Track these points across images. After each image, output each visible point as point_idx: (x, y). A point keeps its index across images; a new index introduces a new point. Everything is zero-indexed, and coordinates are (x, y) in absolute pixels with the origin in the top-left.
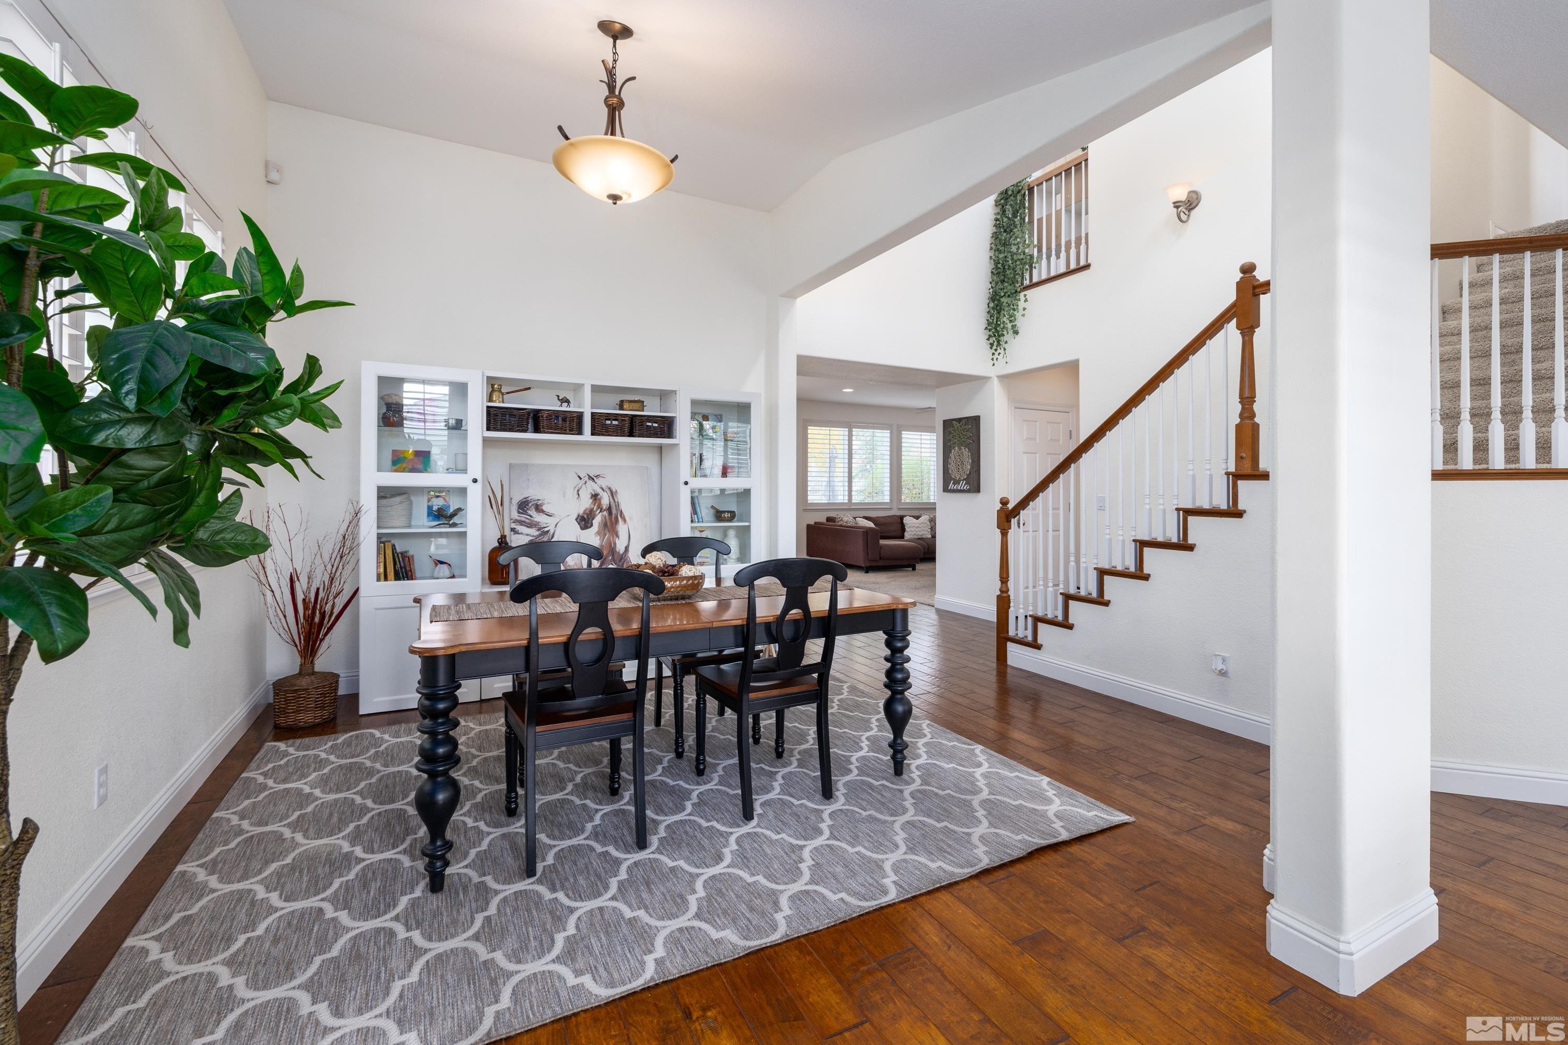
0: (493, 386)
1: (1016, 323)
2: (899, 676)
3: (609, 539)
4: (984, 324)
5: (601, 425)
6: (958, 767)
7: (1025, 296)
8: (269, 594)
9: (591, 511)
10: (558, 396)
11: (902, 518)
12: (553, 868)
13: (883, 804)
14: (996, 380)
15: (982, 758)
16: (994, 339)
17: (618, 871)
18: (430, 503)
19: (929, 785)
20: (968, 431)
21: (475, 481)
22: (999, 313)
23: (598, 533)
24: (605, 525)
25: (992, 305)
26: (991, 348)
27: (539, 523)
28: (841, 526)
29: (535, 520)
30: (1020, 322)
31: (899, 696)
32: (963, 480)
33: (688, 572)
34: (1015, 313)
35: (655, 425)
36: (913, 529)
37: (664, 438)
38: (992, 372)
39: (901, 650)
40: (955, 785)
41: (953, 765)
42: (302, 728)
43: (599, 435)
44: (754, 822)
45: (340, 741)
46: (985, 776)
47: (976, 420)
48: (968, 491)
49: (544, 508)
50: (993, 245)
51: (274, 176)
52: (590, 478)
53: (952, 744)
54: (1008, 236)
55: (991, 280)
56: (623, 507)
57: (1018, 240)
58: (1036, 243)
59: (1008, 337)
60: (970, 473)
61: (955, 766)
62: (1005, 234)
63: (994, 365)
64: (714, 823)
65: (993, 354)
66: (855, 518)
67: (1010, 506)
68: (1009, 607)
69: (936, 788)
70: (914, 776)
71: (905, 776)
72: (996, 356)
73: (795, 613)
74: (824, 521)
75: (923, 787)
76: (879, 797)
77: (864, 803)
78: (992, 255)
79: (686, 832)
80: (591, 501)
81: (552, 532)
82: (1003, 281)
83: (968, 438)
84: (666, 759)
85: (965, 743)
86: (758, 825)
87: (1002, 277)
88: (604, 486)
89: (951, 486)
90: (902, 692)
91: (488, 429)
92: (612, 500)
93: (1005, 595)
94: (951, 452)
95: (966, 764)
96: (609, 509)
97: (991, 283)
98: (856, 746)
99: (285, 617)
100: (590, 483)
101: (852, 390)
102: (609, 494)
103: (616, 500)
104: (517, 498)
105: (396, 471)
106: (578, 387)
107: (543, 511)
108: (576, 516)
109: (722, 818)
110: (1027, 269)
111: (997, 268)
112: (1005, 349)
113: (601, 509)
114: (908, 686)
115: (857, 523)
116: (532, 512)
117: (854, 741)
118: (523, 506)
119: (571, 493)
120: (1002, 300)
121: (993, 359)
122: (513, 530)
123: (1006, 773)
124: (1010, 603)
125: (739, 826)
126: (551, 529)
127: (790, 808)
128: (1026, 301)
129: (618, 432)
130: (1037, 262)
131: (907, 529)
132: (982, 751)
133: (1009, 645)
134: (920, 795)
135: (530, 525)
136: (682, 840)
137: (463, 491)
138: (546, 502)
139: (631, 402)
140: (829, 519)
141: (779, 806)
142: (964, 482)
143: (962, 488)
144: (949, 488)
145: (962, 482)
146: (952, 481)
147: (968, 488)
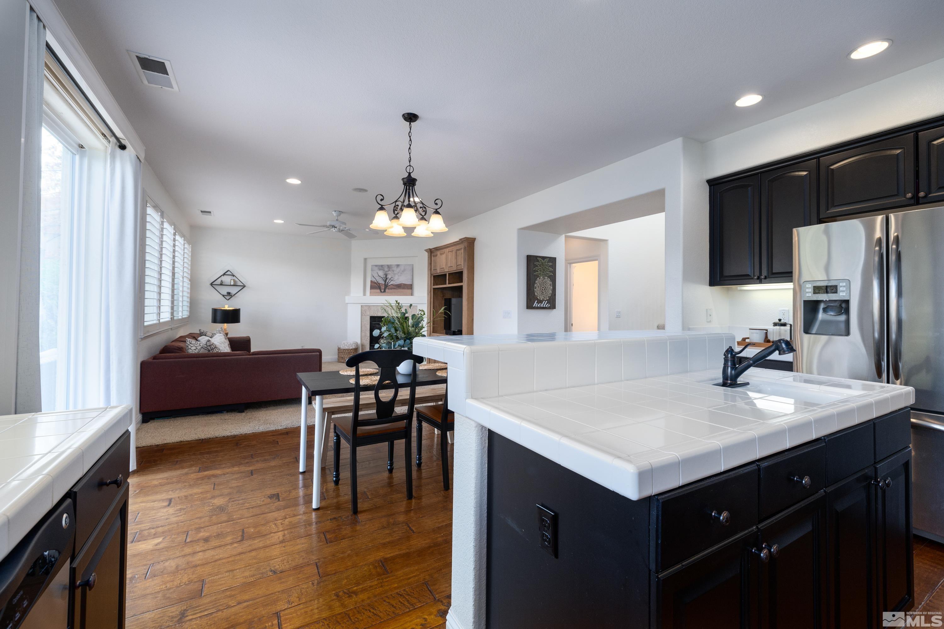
20: (550, 266)
47: (553, 260)
48: (548, 308)
60: (551, 296)
83: (550, 272)
89: (536, 304)
94: (536, 279)
142: (546, 302)
143: (544, 306)
144: (534, 306)
145: (544, 301)
146: (536, 301)
147: (549, 306)
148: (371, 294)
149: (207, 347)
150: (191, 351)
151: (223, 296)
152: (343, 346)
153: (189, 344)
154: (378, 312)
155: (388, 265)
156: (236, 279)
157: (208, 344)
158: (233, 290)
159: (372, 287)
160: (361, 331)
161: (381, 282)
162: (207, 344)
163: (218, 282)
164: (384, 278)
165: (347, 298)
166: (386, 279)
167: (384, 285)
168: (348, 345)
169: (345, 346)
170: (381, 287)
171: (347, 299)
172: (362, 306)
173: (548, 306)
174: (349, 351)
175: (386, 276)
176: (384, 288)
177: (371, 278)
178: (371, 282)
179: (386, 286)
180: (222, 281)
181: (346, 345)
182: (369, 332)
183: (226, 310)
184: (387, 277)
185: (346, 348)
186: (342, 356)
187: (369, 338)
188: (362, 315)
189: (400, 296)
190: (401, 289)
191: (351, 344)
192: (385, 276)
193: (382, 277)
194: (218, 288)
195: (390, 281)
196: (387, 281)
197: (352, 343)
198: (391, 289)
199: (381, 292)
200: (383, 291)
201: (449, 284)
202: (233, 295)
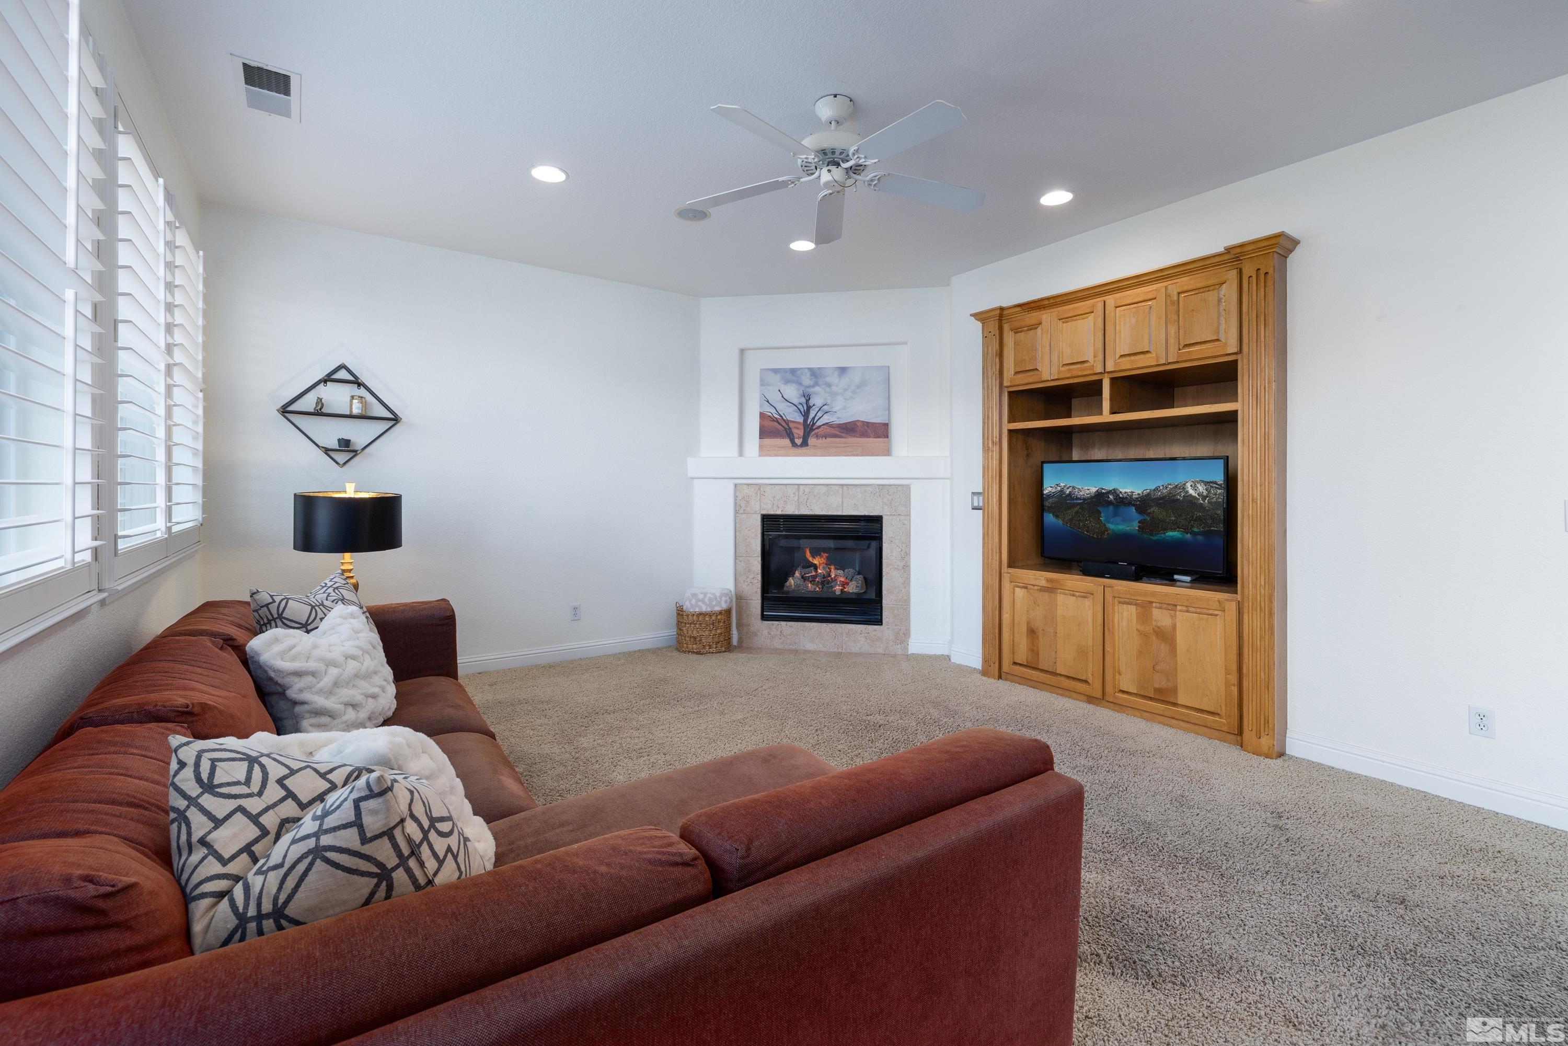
148: (763, 451)
149: (367, 849)
150: (212, 867)
151: (327, 451)
152: (693, 601)
153: (193, 789)
154: (785, 502)
155: (810, 369)
156: (369, 398)
157: (372, 823)
158: (359, 433)
159: (764, 433)
160: (736, 558)
161: (794, 416)
162: (367, 820)
163: (308, 403)
164: (800, 407)
165: (691, 461)
166: (809, 408)
167: (801, 427)
168: (707, 600)
169: (700, 603)
170: (794, 431)
171: (693, 467)
172: (736, 485)
174: (714, 618)
175: (807, 401)
176: (801, 433)
177: (761, 406)
178: (762, 416)
179: (809, 429)
180: (320, 400)
181: (703, 601)
182: (760, 559)
183: (350, 499)
184: (811, 403)
185: (704, 609)
186: (695, 634)
187: (759, 577)
188: (736, 512)
189: (853, 455)
190: (854, 436)
191: (716, 599)
192: (803, 400)
193: (796, 401)
194: (304, 423)
195: (819, 414)
196: (812, 415)
197: (718, 594)
198: (826, 436)
199: (794, 444)
200: (799, 441)
201: (1113, 412)
202: (359, 447)
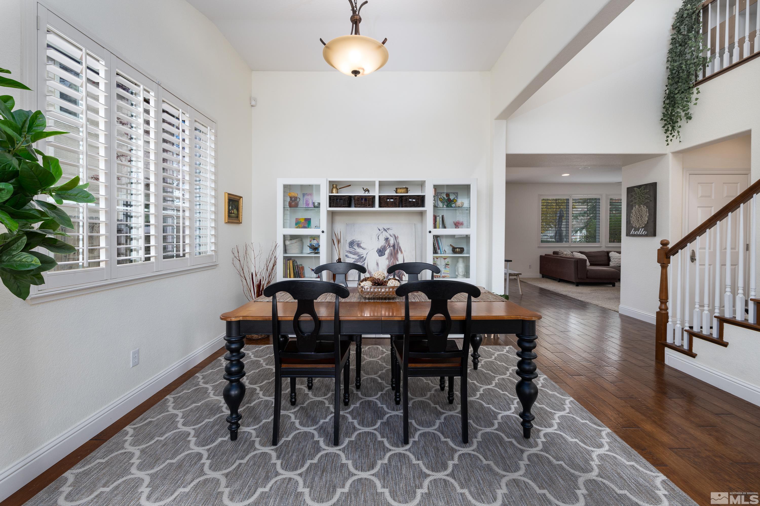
0: (333, 185)
1: (689, 111)
2: (527, 367)
3: (393, 261)
4: (660, 116)
5: (384, 202)
6: (580, 443)
7: (698, 89)
8: (244, 281)
9: (385, 247)
10: (363, 188)
11: (608, 253)
12: (287, 444)
13: (503, 458)
14: (670, 156)
15: (605, 440)
16: (669, 126)
17: (315, 456)
18: (311, 243)
19: (547, 452)
20: (646, 194)
21: (323, 232)
22: (673, 106)
23: (388, 258)
24: (391, 254)
25: (667, 101)
26: (666, 133)
27: (359, 252)
28: (561, 257)
29: (357, 251)
30: (693, 110)
31: (527, 382)
32: (642, 228)
33: (390, 283)
34: (689, 104)
35: (414, 200)
36: (616, 260)
37: (419, 207)
38: (668, 150)
39: (530, 349)
40: (570, 459)
41: (576, 440)
42: (254, 340)
43: (383, 207)
44: (408, 447)
45: (261, 349)
46: (601, 457)
47: (654, 186)
48: (646, 235)
49: (362, 245)
50: (669, 59)
51: (253, 103)
52: (385, 230)
53: (584, 421)
54: (683, 48)
55: (667, 84)
56: (401, 245)
57: (693, 49)
58: (709, 46)
59: (682, 122)
60: (647, 223)
61: (578, 442)
62: (680, 48)
63: (668, 144)
64: (385, 440)
65: (668, 137)
66: (572, 252)
67: (670, 246)
68: (668, 322)
69: (553, 456)
70: (539, 441)
71: (531, 440)
72: (671, 137)
73: (439, 316)
74: (552, 253)
75: (542, 453)
76: (502, 451)
77: (489, 453)
78: (668, 65)
79: (366, 441)
80: (385, 241)
81: (365, 257)
82: (677, 83)
83: (646, 199)
84: (386, 389)
85: (595, 424)
86: (409, 450)
87: (677, 80)
88: (391, 234)
89: (632, 232)
90: (530, 379)
91: (330, 206)
92: (395, 241)
93: (664, 312)
94: (632, 209)
95: (588, 442)
96: (394, 246)
97: (667, 86)
98: (507, 406)
99: (251, 291)
100: (384, 232)
101: (568, 175)
102: (394, 238)
103: (398, 241)
104: (349, 240)
105: (297, 228)
106: (372, 183)
107: (361, 247)
108: (376, 249)
109: (391, 438)
110: (700, 69)
111: (672, 74)
112: (678, 132)
113: (390, 246)
114: (535, 376)
115: (573, 256)
116: (356, 247)
117: (507, 402)
118: (352, 244)
119: (375, 237)
120: (676, 96)
121: (667, 141)
122: (346, 256)
123: (623, 460)
124: (668, 318)
125: (398, 446)
126: (365, 256)
127: (436, 442)
128: (698, 92)
129: (394, 205)
130: (710, 61)
131: (612, 260)
132: (608, 435)
133: (666, 349)
134: (535, 459)
135: (355, 254)
136: (360, 446)
137: (318, 237)
138: (362, 242)
139: (401, 188)
140: (555, 253)
141: (430, 438)
142: (643, 229)
143: (641, 233)
144: (631, 233)
145: (641, 229)
146: (633, 229)
147: (646, 233)
173: (644, 233)
